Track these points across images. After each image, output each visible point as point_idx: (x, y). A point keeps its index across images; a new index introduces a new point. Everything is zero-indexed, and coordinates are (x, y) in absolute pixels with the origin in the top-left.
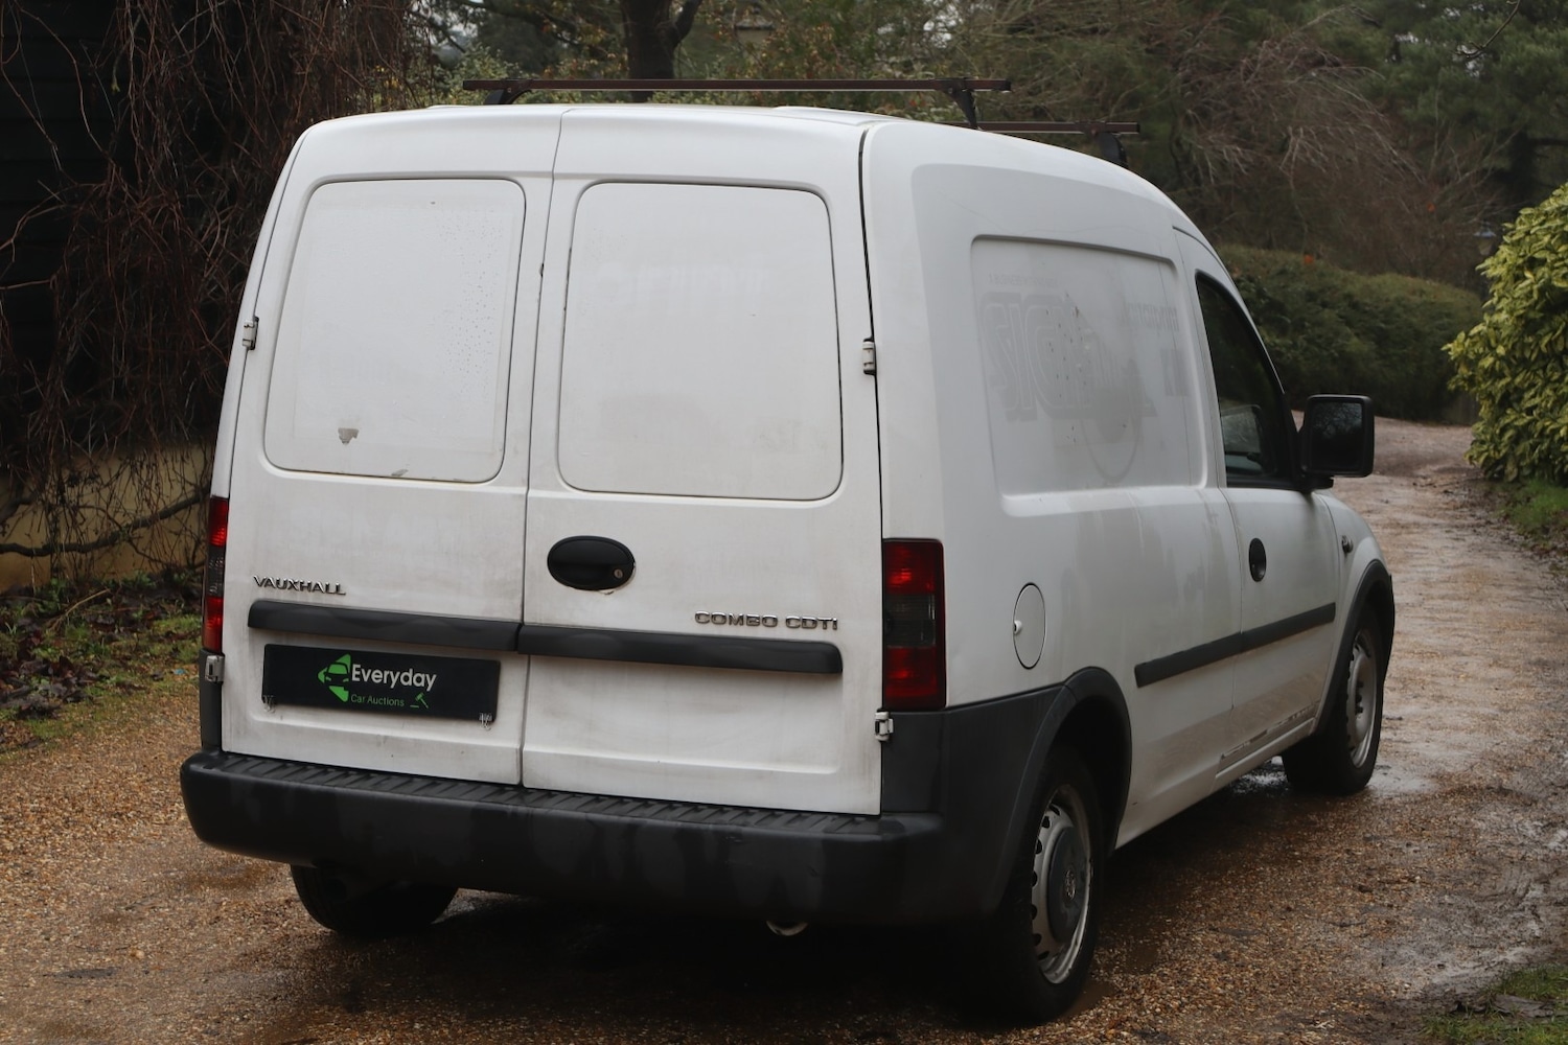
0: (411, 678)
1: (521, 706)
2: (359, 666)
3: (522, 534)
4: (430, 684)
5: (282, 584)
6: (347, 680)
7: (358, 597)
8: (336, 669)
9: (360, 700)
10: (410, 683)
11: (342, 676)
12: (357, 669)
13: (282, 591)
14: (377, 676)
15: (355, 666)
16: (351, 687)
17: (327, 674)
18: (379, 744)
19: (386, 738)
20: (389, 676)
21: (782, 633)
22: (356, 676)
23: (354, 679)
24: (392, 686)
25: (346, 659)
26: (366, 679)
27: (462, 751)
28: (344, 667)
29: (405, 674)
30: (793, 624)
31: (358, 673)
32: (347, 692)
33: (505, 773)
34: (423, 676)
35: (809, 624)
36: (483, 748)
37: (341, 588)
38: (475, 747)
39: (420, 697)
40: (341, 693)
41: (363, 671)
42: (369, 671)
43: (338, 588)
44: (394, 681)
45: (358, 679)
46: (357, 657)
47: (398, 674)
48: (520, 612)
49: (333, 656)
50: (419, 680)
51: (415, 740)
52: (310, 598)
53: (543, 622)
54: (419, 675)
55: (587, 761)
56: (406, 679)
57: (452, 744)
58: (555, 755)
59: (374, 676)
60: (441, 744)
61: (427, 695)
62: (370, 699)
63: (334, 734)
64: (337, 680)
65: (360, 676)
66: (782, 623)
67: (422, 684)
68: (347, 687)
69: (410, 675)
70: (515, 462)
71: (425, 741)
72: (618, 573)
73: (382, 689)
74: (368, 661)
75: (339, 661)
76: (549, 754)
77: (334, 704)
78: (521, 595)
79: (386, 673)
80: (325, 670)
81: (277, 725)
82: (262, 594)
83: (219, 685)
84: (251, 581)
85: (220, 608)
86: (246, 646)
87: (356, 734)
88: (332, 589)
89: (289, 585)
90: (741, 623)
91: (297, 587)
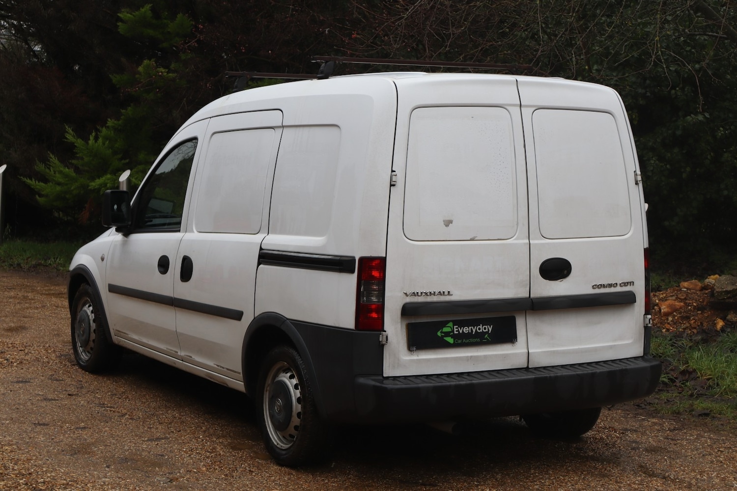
0: (481, 328)
1: (525, 333)
2: (457, 327)
3: (528, 259)
4: (490, 330)
6: (452, 334)
7: (460, 294)
8: (446, 330)
9: (460, 341)
10: (481, 331)
11: (450, 332)
12: (456, 328)
13: (420, 297)
14: (466, 330)
15: (455, 327)
16: (454, 336)
17: (441, 332)
18: (468, 360)
19: (471, 357)
20: (471, 329)
21: (618, 289)
22: (456, 331)
23: (455, 332)
24: (474, 333)
25: (451, 324)
26: (461, 332)
27: (505, 357)
28: (450, 328)
29: (479, 327)
30: (622, 285)
31: (457, 330)
32: (453, 339)
33: (521, 363)
34: (486, 327)
35: (626, 284)
36: (513, 354)
37: (450, 292)
38: (510, 354)
39: (486, 336)
40: (450, 340)
41: (459, 328)
42: (462, 328)
43: (449, 292)
44: (474, 331)
45: (457, 333)
46: (455, 323)
47: (476, 327)
48: (529, 293)
49: (444, 324)
50: (485, 329)
51: (484, 355)
52: (435, 299)
53: (538, 296)
54: (485, 326)
55: (554, 352)
56: (479, 329)
57: (501, 355)
58: (542, 352)
59: (464, 330)
60: (496, 355)
61: (490, 335)
62: (464, 341)
63: (447, 359)
64: (447, 334)
65: (458, 331)
66: (618, 285)
67: (487, 330)
68: (452, 337)
69: (481, 327)
70: (523, 229)
71: (489, 355)
72: (565, 272)
73: (469, 335)
74: (461, 324)
75: (447, 326)
77: (447, 346)
78: (529, 286)
79: (470, 328)
80: (441, 331)
81: (417, 359)
82: (409, 300)
83: (383, 346)
84: (402, 294)
85: (381, 309)
86: (399, 325)
87: (457, 357)
88: (446, 293)
89: (423, 294)
90: (607, 287)
91: (429, 294)
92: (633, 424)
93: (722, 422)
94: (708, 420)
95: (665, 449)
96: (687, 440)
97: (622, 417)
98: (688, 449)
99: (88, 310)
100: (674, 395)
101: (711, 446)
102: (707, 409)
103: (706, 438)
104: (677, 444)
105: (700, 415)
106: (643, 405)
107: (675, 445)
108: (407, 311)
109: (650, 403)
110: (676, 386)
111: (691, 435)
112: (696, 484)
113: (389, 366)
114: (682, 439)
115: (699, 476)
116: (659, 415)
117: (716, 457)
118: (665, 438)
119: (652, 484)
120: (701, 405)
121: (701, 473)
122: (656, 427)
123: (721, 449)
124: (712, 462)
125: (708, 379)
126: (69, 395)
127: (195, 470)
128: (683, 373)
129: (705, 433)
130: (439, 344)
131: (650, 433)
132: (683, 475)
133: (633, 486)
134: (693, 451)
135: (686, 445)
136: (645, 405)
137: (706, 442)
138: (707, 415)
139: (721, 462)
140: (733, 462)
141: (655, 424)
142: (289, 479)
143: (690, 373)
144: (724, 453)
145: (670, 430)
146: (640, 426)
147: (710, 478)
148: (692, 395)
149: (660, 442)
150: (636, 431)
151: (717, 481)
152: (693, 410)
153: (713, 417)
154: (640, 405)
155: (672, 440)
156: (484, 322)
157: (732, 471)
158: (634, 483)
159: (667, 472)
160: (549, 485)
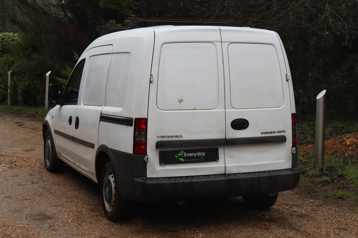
0: (199, 154)
1: (224, 157)
2: (186, 153)
3: (225, 119)
4: (204, 155)
5: (165, 137)
6: (183, 156)
7: (186, 137)
8: (179, 154)
9: (187, 160)
10: (199, 155)
11: (182, 156)
12: (185, 154)
13: (165, 138)
14: (191, 155)
15: (185, 153)
16: (184, 158)
17: (177, 156)
18: (192, 170)
19: (194, 168)
20: (194, 154)
21: (276, 134)
22: (185, 155)
23: (185, 156)
24: (195, 156)
25: (182, 152)
26: (188, 156)
27: (212, 168)
28: (182, 154)
29: (198, 153)
30: (278, 132)
31: (186, 154)
32: (183, 159)
33: (222, 171)
34: (202, 153)
35: (281, 132)
36: (217, 167)
37: (182, 136)
38: (215, 167)
39: (202, 158)
40: (182, 160)
41: (187, 154)
42: (189, 154)
43: (181, 136)
44: (195, 155)
45: (186, 156)
46: (185, 151)
47: (196, 153)
48: (225, 136)
49: (179, 152)
50: (201, 154)
51: (201, 167)
52: (173, 139)
53: (230, 138)
54: (201, 153)
55: (239, 166)
56: (198, 154)
57: (210, 167)
58: (233, 166)
59: (190, 155)
60: (207, 168)
61: (203, 157)
62: (190, 160)
63: (180, 169)
64: (181, 157)
65: (187, 155)
66: (276, 132)
67: (202, 155)
68: (183, 158)
69: (199, 153)
70: (222, 104)
71: (203, 167)
72: (245, 126)
73: (193, 157)
74: (188, 151)
75: (180, 152)
76: (231, 166)
77: (181, 162)
78: (225, 133)
79: (193, 154)
80: (177, 155)
81: (164, 169)
82: (159, 139)
83: (146, 162)
84: (156, 137)
85: (145, 144)
86: (155, 152)
87: (186, 168)
88: (180, 136)
89: (167, 137)
90: (269, 133)
91: (170, 137)
92: (300, 202)
93: (347, 202)
94: (340, 201)
95: (308, 215)
96: (322, 211)
97: (297, 199)
98: (319, 216)
99: (49, 142)
100: (330, 187)
101: (332, 215)
102: (342, 195)
103: (332, 210)
104: (316, 213)
105: (338, 198)
106: (311, 193)
107: (314, 213)
108: (159, 145)
109: (316, 192)
110: (334, 183)
111: (326, 208)
112: (312, 235)
113: (150, 173)
114: (320, 211)
115: (316, 230)
116: (317, 198)
117: (332, 220)
118: (311, 210)
119: (288, 234)
120: (340, 193)
121: (318, 229)
122: (310, 204)
123: (336, 216)
124: (328, 223)
125: (351, 180)
126: (32, 183)
127: (66, 222)
128: (341, 176)
129: (334, 207)
130: (177, 162)
131: (305, 207)
132: (308, 229)
133: (278, 234)
134: (322, 217)
135: (320, 214)
136: (313, 192)
137: (331, 212)
138: (340, 198)
139: (333, 223)
140: (339, 223)
141: (311, 202)
142: (107, 227)
143: (343, 176)
144: (337, 218)
145: (316, 206)
146: (303, 203)
147: (321, 231)
148: (339, 188)
149: (307, 212)
150: (298, 206)
151: (324, 233)
152: (335, 196)
153: (344, 199)
154: (310, 192)
155: (315, 211)
156: (201, 151)
157: (335, 228)
158: (279, 233)
159: (301, 228)
160: (234, 233)
